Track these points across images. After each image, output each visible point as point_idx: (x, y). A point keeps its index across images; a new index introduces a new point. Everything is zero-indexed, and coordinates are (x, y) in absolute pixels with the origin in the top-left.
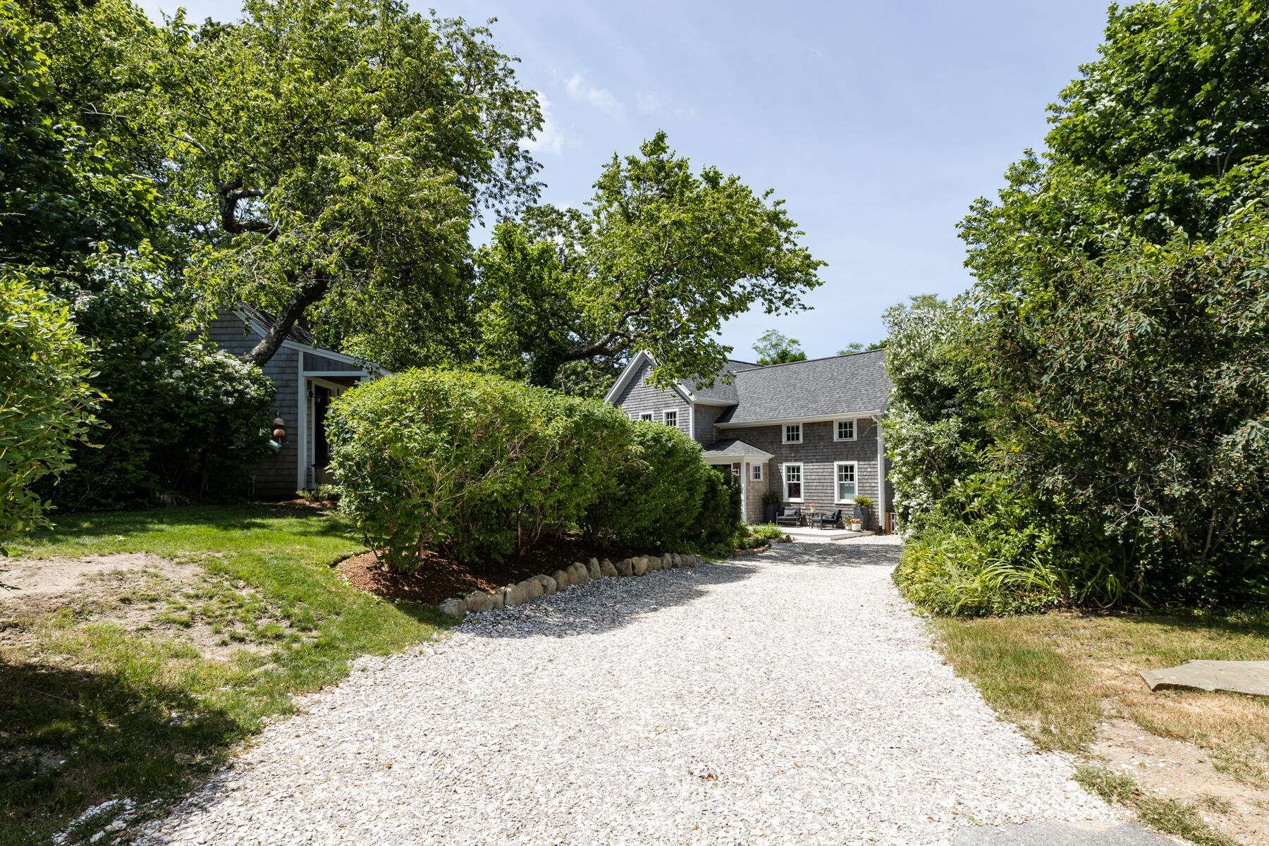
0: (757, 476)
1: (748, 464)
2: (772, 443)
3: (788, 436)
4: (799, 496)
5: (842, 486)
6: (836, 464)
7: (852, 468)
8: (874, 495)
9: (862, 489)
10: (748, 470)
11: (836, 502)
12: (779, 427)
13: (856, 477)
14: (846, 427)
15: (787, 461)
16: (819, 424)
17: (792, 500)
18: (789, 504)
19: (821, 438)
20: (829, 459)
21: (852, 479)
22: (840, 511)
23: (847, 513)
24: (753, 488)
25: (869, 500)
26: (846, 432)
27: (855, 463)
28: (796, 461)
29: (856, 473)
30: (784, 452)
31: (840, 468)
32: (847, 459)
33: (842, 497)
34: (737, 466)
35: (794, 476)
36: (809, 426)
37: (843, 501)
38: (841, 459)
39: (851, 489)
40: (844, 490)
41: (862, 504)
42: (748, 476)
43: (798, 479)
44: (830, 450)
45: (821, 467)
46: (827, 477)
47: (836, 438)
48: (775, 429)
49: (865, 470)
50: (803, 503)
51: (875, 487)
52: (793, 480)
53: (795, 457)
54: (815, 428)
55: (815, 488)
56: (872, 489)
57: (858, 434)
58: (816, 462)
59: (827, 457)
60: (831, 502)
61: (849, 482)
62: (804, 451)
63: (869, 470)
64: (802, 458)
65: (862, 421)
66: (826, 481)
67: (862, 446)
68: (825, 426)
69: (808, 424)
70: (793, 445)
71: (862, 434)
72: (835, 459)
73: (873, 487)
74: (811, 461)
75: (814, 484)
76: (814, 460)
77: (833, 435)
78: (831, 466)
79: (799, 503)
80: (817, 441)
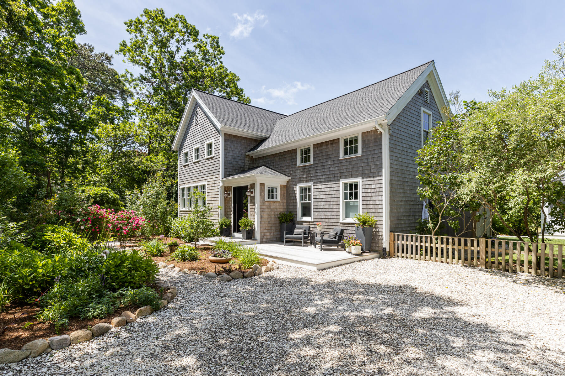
0: (271, 196)
1: (262, 185)
2: (289, 167)
3: (302, 159)
4: (309, 215)
5: (347, 205)
6: (342, 182)
7: (356, 186)
8: (378, 213)
9: (366, 207)
10: (262, 190)
11: (341, 221)
12: (295, 151)
13: (360, 195)
14: (351, 143)
15: (300, 182)
16: (327, 143)
17: (305, 219)
18: (301, 223)
19: (328, 157)
20: (335, 178)
21: (356, 197)
22: (342, 231)
23: (351, 233)
24: (269, 207)
25: (373, 219)
26: (351, 148)
27: (359, 180)
28: (307, 181)
29: (360, 191)
30: (299, 173)
31: (345, 185)
32: (352, 176)
33: (347, 216)
34: (253, 186)
35: (306, 196)
36: (318, 146)
37: (349, 220)
38: (346, 177)
39: (356, 208)
40: (349, 209)
41: (364, 223)
42: (262, 196)
43: (309, 199)
44: (336, 169)
45: (328, 186)
46: (333, 196)
47: (342, 155)
48: (291, 154)
49: (370, 187)
50: (313, 222)
51: (379, 204)
52: (305, 201)
53: (306, 177)
54: (324, 147)
55: (322, 207)
56: (376, 206)
57: (362, 149)
58: (324, 182)
59: (332, 176)
60: (336, 221)
61: (354, 200)
62: (314, 171)
63: (373, 186)
64: (313, 178)
65: (366, 133)
66: (332, 200)
67: (366, 161)
68: (332, 144)
69: (318, 144)
70: (305, 166)
71: (367, 148)
72: (341, 177)
73: (377, 204)
74: (320, 180)
75: (323, 203)
76: (323, 180)
77: (339, 153)
78: (337, 185)
79: (309, 222)
80: (325, 161)
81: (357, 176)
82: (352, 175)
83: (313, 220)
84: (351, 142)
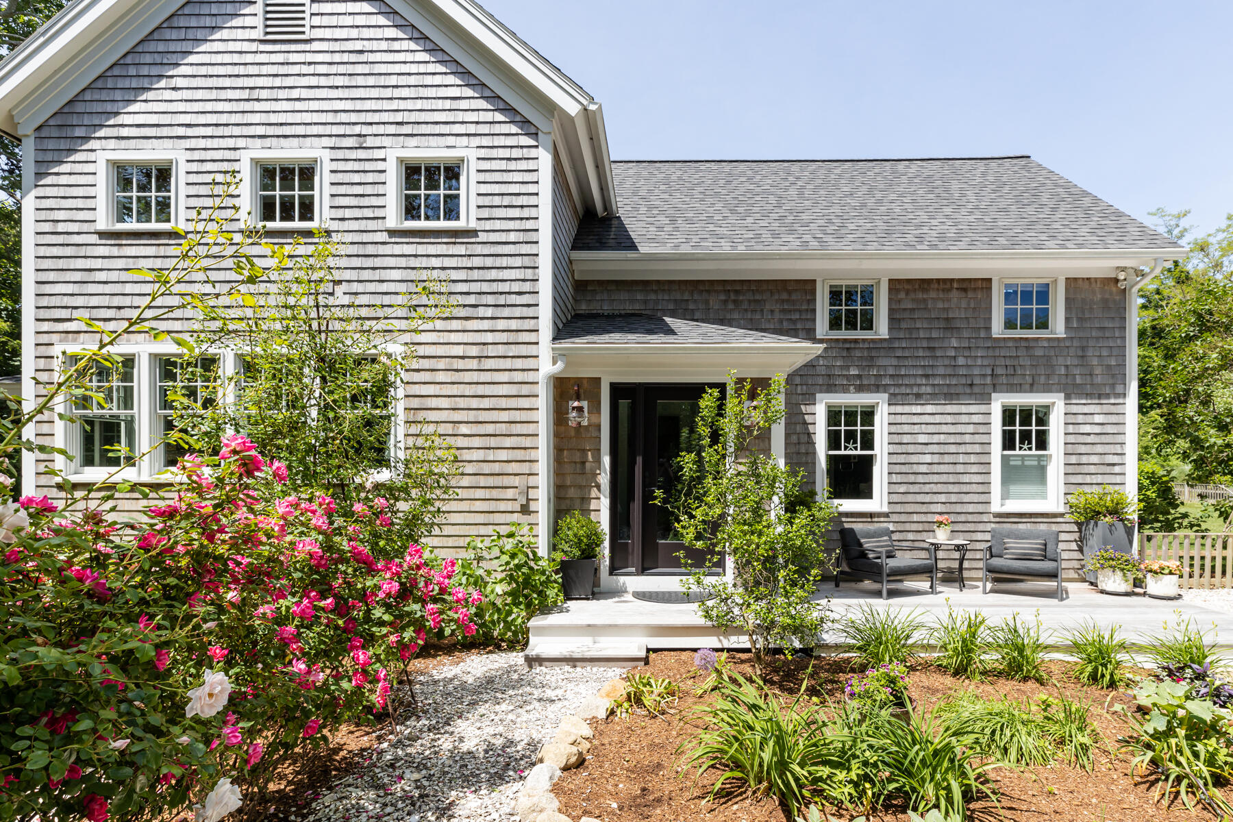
3: (836, 316)
4: (867, 493)
5: (1011, 466)
6: (998, 401)
7: (1043, 414)
11: (996, 507)
12: (807, 287)
13: (1055, 439)
14: (1026, 299)
15: (830, 388)
16: (945, 285)
17: (849, 505)
19: (950, 325)
20: (973, 389)
21: (1042, 444)
26: (1027, 313)
27: (1054, 401)
28: (863, 389)
29: (1055, 428)
31: (1009, 410)
32: (1032, 388)
33: (1005, 496)
35: (851, 434)
36: (910, 286)
37: (1013, 506)
38: (1013, 388)
39: (1041, 471)
43: (868, 446)
44: (979, 362)
45: (949, 409)
46: (967, 438)
47: (997, 328)
48: (790, 293)
49: (1089, 419)
50: (886, 515)
51: (1114, 465)
52: (846, 448)
53: (859, 377)
54: (933, 294)
55: (923, 469)
56: (1108, 469)
57: (1067, 320)
58: (934, 395)
59: (963, 381)
60: (980, 508)
61: (1034, 452)
62: (894, 362)
63: (1098, 419)
64: (886, 381)
65: (1080, 282)
66: (962, 449)
67: (1080, 353)
68: (965, 290)
69: (909, 281)
70: (856, 341)
71: (1080, 319)
72: (995, 388)
73: (1109, 465)
74: (915, 390)
75: (928, 458)
76: (929, 390)
77: (990, 319)
78: (983, 408)
79: (871, 515)
80: (935, 334)
81: (1047, 389)
82: (1032, 385)
83: (885, 509)
84: (1027, 296)
